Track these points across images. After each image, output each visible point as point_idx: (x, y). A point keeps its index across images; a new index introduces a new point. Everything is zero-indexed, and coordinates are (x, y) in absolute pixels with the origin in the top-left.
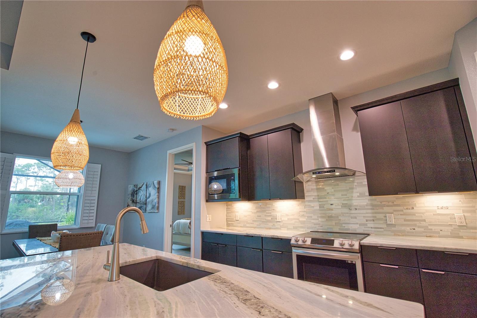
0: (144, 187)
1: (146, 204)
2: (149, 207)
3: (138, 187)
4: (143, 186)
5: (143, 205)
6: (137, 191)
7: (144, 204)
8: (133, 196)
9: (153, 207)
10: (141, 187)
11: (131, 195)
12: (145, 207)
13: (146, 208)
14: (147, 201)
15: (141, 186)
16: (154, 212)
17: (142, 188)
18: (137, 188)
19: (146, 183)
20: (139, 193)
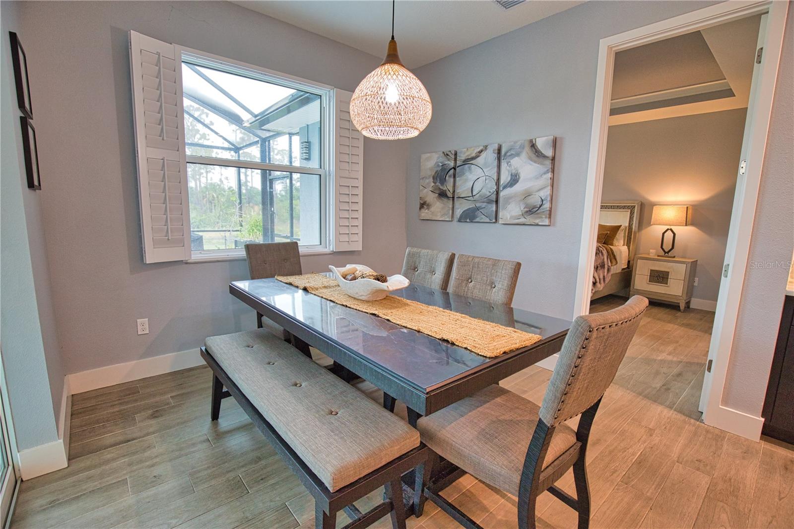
0: (489, 156)
1: (497, 202)
2: (511, 211)
3: (462, 157)
4: (483, 155)
5: (484, 205)
6: (454, 168)
7: (490, 202)
8: (443, 181)
9: (532, 211)
10: (473, 158)
11: (433, 178)
12: (494, 209)
13: (497, 212)
14: (502, 194)
15: (474, 155)
16: (537, 225)
17: (480, 161)
18: (455, 160)
19: (496, 146)
20: (467, 174)
